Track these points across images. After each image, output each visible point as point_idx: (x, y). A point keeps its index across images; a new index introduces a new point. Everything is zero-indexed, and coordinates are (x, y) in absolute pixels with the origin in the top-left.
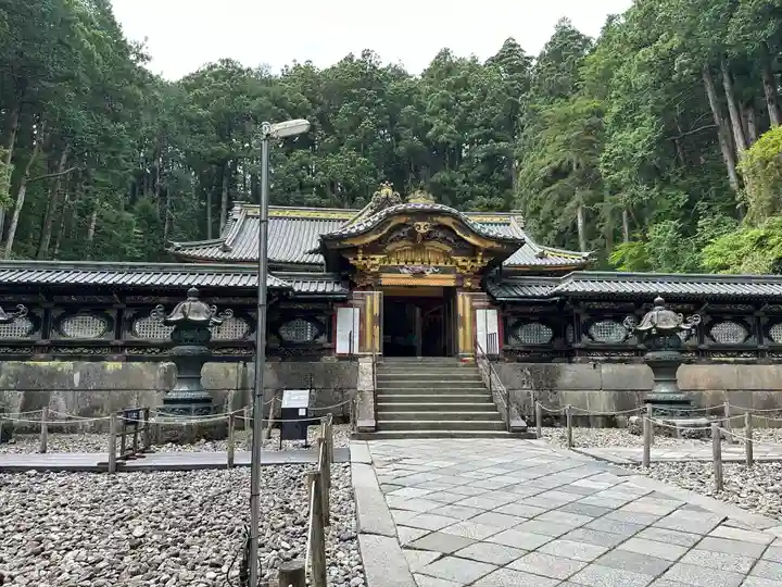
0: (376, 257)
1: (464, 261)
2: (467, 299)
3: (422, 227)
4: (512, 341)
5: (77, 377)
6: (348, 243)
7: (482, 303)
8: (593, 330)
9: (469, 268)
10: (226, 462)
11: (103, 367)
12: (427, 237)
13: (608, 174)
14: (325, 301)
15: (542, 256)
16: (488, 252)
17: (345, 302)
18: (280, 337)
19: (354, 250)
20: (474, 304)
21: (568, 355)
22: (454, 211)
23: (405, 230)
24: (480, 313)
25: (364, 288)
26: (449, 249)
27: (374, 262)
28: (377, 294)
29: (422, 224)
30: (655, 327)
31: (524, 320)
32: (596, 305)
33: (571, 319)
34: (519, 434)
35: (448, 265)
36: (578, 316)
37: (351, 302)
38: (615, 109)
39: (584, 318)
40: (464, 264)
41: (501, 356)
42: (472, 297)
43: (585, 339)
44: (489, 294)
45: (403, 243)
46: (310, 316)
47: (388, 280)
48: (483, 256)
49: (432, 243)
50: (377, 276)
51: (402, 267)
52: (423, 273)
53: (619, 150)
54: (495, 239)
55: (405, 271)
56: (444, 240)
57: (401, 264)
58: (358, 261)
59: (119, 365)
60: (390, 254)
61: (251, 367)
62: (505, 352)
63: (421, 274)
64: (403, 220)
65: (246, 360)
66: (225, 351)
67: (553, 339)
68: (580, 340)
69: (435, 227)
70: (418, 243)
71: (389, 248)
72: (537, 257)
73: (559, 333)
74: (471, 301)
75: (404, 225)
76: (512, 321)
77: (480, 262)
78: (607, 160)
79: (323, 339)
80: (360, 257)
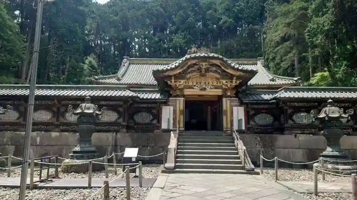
0: (181, 81)
1: (226, 82)
2: (228, 102)
3: (204, 65)
4: (252, 123)
5: (38, 139)
6: (167, 74)
7: (236, 104)
8: (294, 117)
9: (229, 85)
10: (87, 186)
11: (50, 135)
12: (207, 70)
13: (309, 39)
14: (156, 103)
15: (273, 80)
16: (238, 77)
17: (166, 103)
18: (134, 120)
19: (170, 77)
20: (232, 104)
21: (281, 130)
22: (221, 57)
23: (196, 67)
24: (235, 109)
25: (175, 96)
26: (218, 76)
27: (180, 83)
28: (182, 99)
29: (204, 64)
30: (327, 116)
31: (258, 112)
32: (296, 104)
33: (282, 111)
34: (250, 172)
35: (218, 84)
36: (286, 110)
37: (169, 103)
38: (313, 6)
39: (289, 111)
40: (226, 84)
41: (246, 131)
42: (231, 100)
43: (290, 122)
44: (239, 98)
45: (195, 74)
46: (149, 110)
47: (187, 92)
48: (236, 79)
49: (210, 73)
50: (182, 90)
51: (195, 86)
52: (205, 88)
53: (315, 26)
54: (242, 70)
55: (197, 88)
56: (216, 72)
57: (194, 84)
58: (172, 82)
59: (58, 134)
60: (188, 79)
61: (119, 135)
62: (248, 129)
63: (205, 89)
64: (194, 62)
65: (117, 132)
66: (107, 127)
67: (273, 122)
68: (287, 122)
69: (211, 65)
70: (203, 74)
71: (188, 76)
72: (270, 80)
73: (276, 118)
74: (230, 103)
75: (195, 64)
76: (252, 112)
77: (235, 83)
78: (309, 31)
79: (155, 122)
80: (173, 81)
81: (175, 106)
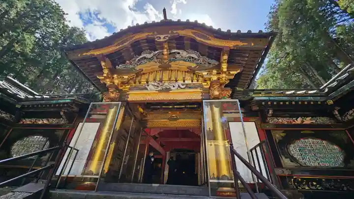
2: (216, 110)
6: (88, 54)
20: (226, 115)
24: (235, 128)
29: (162, 36)
35: (195, 82)
47: (134, 96)
49: (178, 62)
51: (149, 85)
52: (169, 89)
55: (152, 87)
60: (138, 74)
63: (166, 90)
64: (145, 35)
67: (348, 159)
71: (138, 68)
74: (222, 114)
76: (278, 135)
80: (106, 71)
81: (103, 122)
